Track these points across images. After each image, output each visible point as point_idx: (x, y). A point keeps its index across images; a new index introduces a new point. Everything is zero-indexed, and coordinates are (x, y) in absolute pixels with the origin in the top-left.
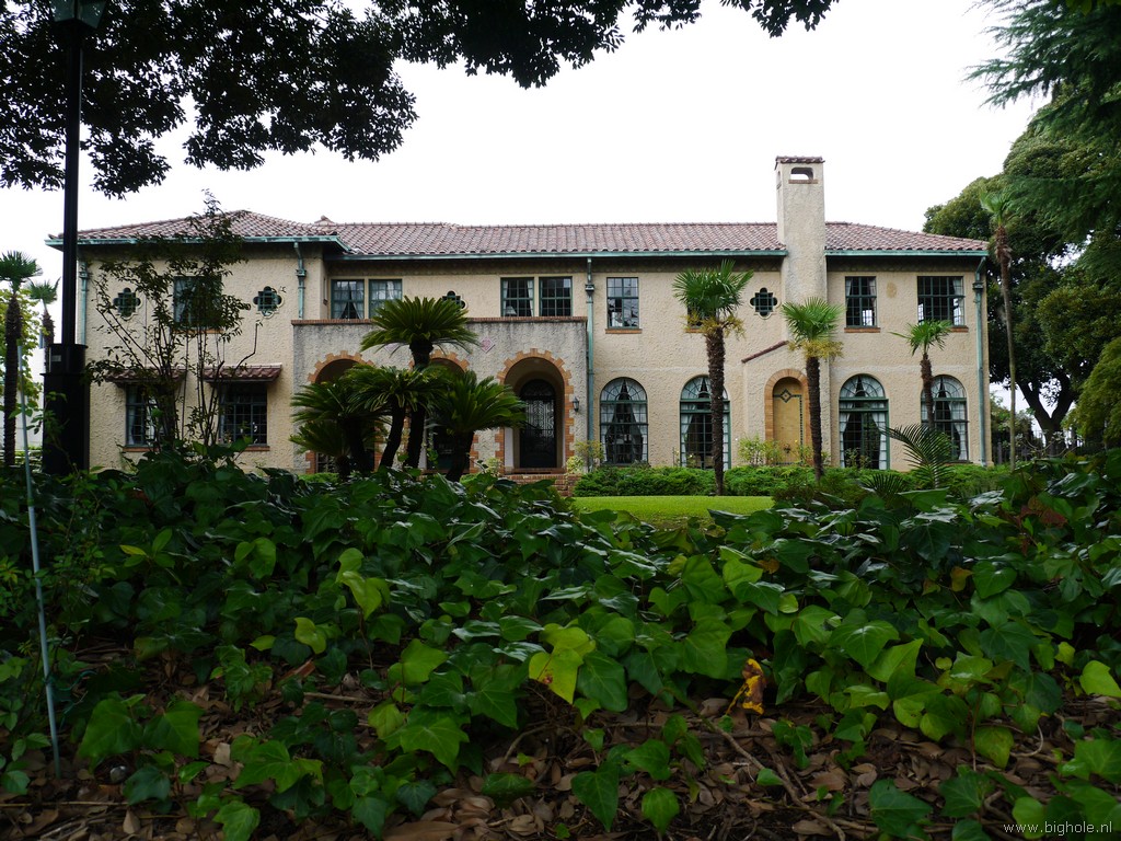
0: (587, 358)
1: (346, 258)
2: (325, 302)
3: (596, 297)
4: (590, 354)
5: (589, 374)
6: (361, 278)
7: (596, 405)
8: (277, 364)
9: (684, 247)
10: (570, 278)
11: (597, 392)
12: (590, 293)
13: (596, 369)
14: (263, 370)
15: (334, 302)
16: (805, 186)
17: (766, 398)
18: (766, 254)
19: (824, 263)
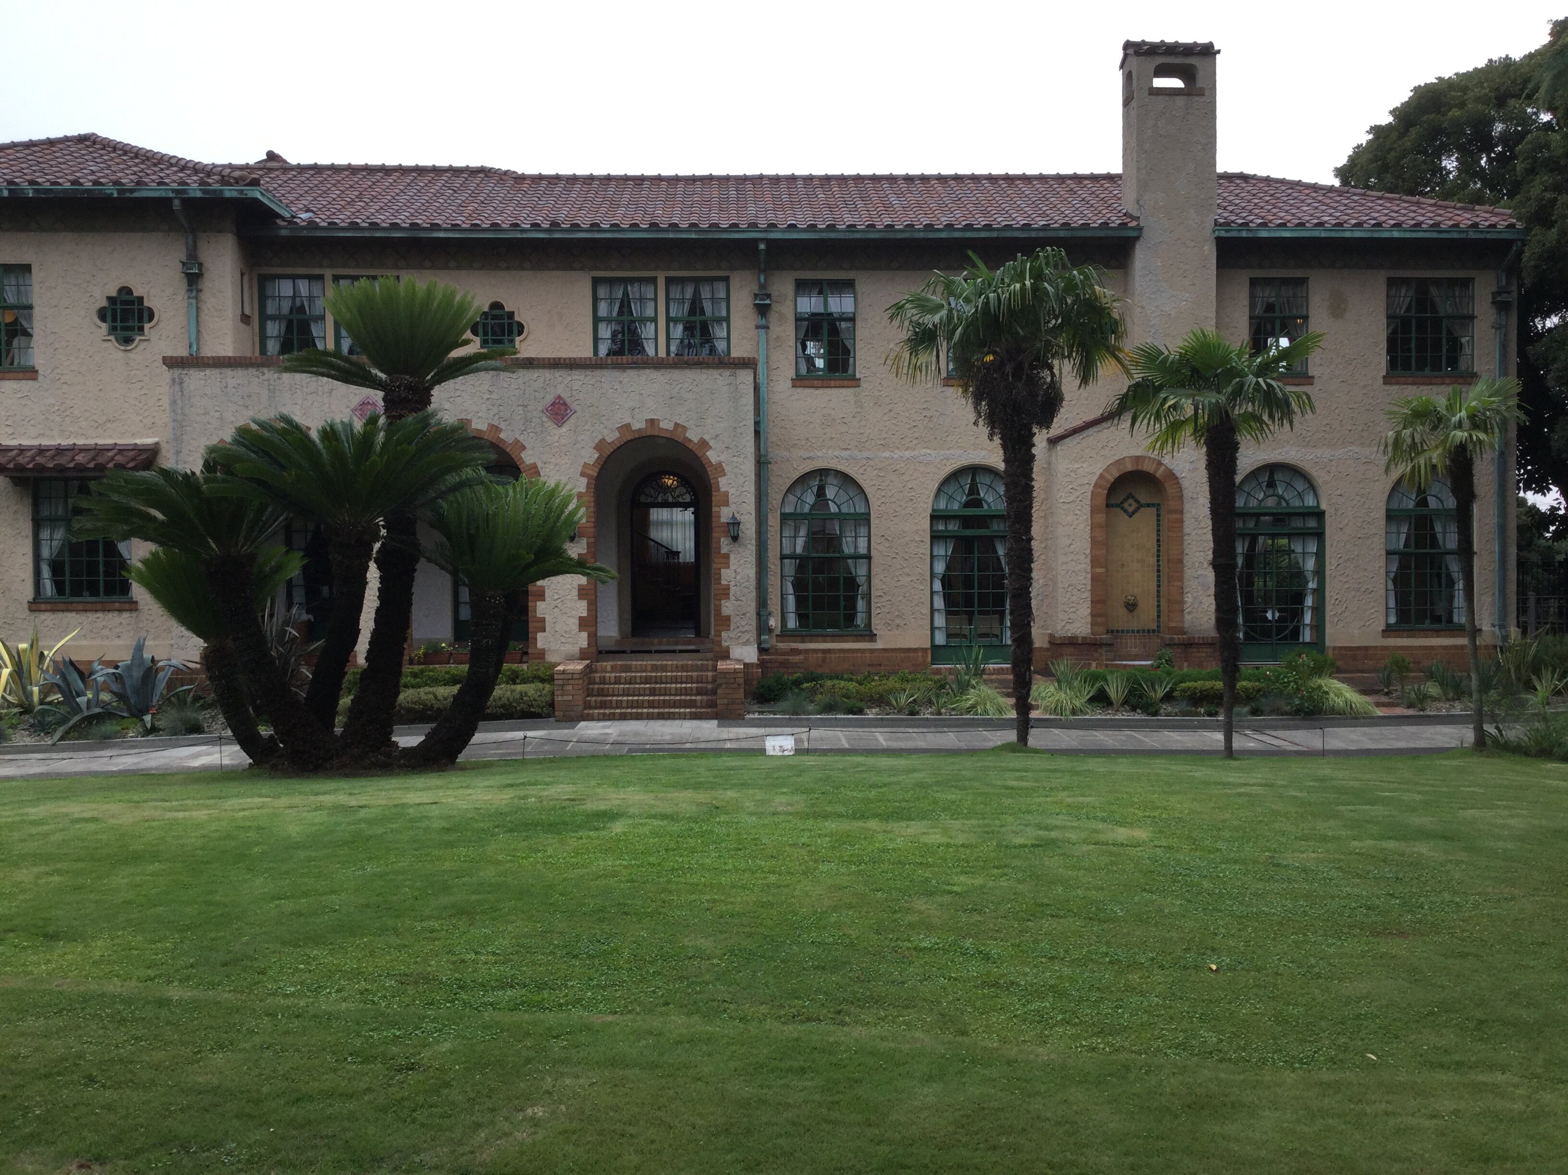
0: (757, 433)
1: (284, 233)
2: (245, 319)
3: (773, 317)
4: (762, 427)
5: (762, 463)
6: (317, 271)
7: (774, 521)
8: (150, 441)
9: (944, 220)
10: (726, 279)
11: (775, 496)
12: (763, 310)
13: (775, 453)
14: (121, 451)
15: (264, 318)
16: (1180, 101)
17: (1094, 511)
18: (1101, 234)
19: (1210, 251)
